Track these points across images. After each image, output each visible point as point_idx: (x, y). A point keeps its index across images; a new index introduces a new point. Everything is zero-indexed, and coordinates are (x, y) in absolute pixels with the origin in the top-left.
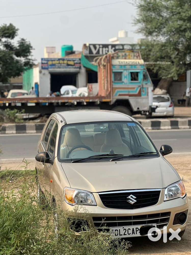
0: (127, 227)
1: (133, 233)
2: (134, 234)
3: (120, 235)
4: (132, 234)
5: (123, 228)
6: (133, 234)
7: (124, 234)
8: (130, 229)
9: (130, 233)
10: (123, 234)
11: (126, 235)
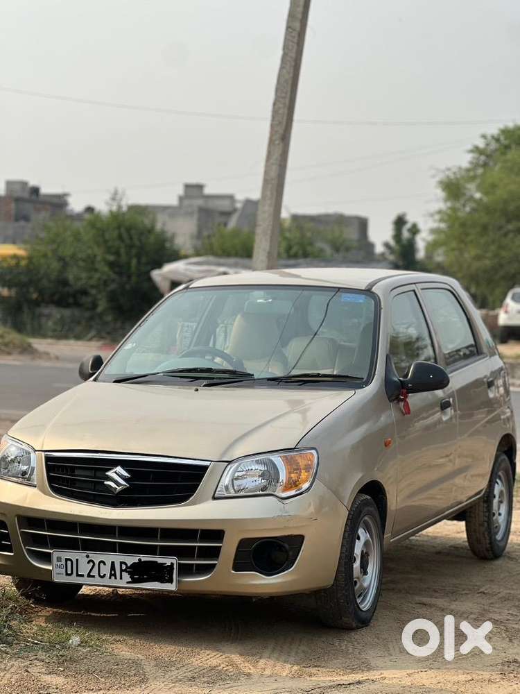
0: (97, 557)
1: (111, 575)
2: (116, 578)
3: (78, 575)
4: (110, 578)
5: (88, 557)
6: (113, 577)
7: (89, 576)
8: (105, 564)
9: (105, 575)
10: (86, 575)
11: (94, 576)
